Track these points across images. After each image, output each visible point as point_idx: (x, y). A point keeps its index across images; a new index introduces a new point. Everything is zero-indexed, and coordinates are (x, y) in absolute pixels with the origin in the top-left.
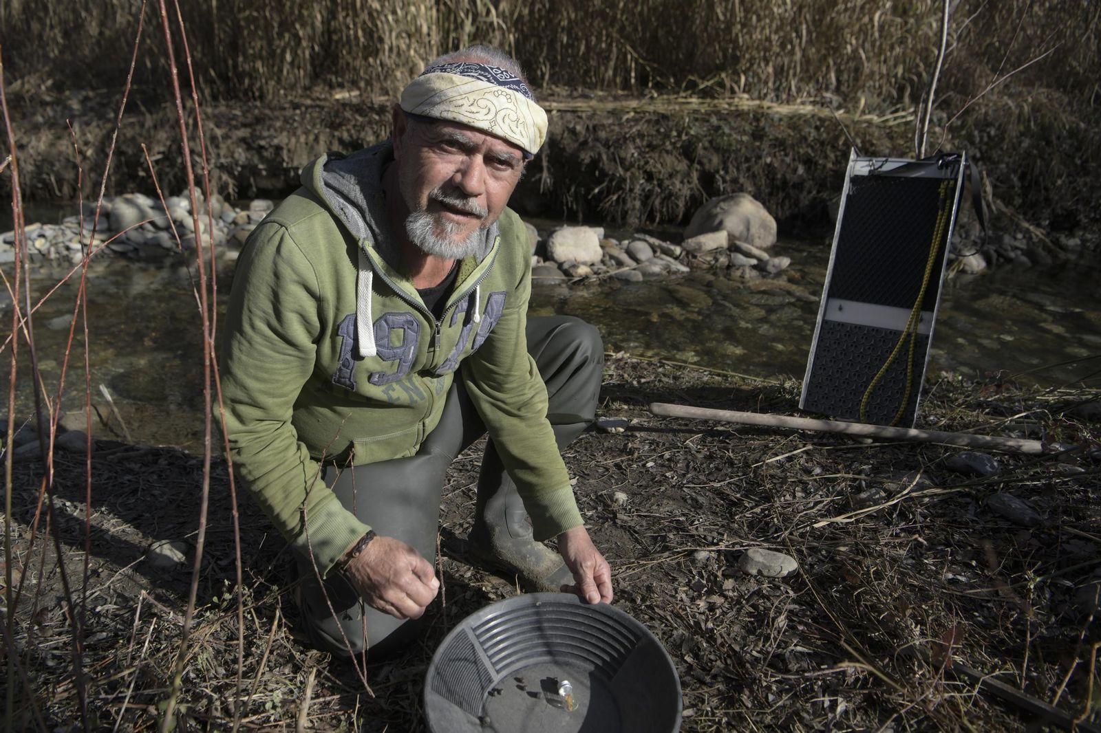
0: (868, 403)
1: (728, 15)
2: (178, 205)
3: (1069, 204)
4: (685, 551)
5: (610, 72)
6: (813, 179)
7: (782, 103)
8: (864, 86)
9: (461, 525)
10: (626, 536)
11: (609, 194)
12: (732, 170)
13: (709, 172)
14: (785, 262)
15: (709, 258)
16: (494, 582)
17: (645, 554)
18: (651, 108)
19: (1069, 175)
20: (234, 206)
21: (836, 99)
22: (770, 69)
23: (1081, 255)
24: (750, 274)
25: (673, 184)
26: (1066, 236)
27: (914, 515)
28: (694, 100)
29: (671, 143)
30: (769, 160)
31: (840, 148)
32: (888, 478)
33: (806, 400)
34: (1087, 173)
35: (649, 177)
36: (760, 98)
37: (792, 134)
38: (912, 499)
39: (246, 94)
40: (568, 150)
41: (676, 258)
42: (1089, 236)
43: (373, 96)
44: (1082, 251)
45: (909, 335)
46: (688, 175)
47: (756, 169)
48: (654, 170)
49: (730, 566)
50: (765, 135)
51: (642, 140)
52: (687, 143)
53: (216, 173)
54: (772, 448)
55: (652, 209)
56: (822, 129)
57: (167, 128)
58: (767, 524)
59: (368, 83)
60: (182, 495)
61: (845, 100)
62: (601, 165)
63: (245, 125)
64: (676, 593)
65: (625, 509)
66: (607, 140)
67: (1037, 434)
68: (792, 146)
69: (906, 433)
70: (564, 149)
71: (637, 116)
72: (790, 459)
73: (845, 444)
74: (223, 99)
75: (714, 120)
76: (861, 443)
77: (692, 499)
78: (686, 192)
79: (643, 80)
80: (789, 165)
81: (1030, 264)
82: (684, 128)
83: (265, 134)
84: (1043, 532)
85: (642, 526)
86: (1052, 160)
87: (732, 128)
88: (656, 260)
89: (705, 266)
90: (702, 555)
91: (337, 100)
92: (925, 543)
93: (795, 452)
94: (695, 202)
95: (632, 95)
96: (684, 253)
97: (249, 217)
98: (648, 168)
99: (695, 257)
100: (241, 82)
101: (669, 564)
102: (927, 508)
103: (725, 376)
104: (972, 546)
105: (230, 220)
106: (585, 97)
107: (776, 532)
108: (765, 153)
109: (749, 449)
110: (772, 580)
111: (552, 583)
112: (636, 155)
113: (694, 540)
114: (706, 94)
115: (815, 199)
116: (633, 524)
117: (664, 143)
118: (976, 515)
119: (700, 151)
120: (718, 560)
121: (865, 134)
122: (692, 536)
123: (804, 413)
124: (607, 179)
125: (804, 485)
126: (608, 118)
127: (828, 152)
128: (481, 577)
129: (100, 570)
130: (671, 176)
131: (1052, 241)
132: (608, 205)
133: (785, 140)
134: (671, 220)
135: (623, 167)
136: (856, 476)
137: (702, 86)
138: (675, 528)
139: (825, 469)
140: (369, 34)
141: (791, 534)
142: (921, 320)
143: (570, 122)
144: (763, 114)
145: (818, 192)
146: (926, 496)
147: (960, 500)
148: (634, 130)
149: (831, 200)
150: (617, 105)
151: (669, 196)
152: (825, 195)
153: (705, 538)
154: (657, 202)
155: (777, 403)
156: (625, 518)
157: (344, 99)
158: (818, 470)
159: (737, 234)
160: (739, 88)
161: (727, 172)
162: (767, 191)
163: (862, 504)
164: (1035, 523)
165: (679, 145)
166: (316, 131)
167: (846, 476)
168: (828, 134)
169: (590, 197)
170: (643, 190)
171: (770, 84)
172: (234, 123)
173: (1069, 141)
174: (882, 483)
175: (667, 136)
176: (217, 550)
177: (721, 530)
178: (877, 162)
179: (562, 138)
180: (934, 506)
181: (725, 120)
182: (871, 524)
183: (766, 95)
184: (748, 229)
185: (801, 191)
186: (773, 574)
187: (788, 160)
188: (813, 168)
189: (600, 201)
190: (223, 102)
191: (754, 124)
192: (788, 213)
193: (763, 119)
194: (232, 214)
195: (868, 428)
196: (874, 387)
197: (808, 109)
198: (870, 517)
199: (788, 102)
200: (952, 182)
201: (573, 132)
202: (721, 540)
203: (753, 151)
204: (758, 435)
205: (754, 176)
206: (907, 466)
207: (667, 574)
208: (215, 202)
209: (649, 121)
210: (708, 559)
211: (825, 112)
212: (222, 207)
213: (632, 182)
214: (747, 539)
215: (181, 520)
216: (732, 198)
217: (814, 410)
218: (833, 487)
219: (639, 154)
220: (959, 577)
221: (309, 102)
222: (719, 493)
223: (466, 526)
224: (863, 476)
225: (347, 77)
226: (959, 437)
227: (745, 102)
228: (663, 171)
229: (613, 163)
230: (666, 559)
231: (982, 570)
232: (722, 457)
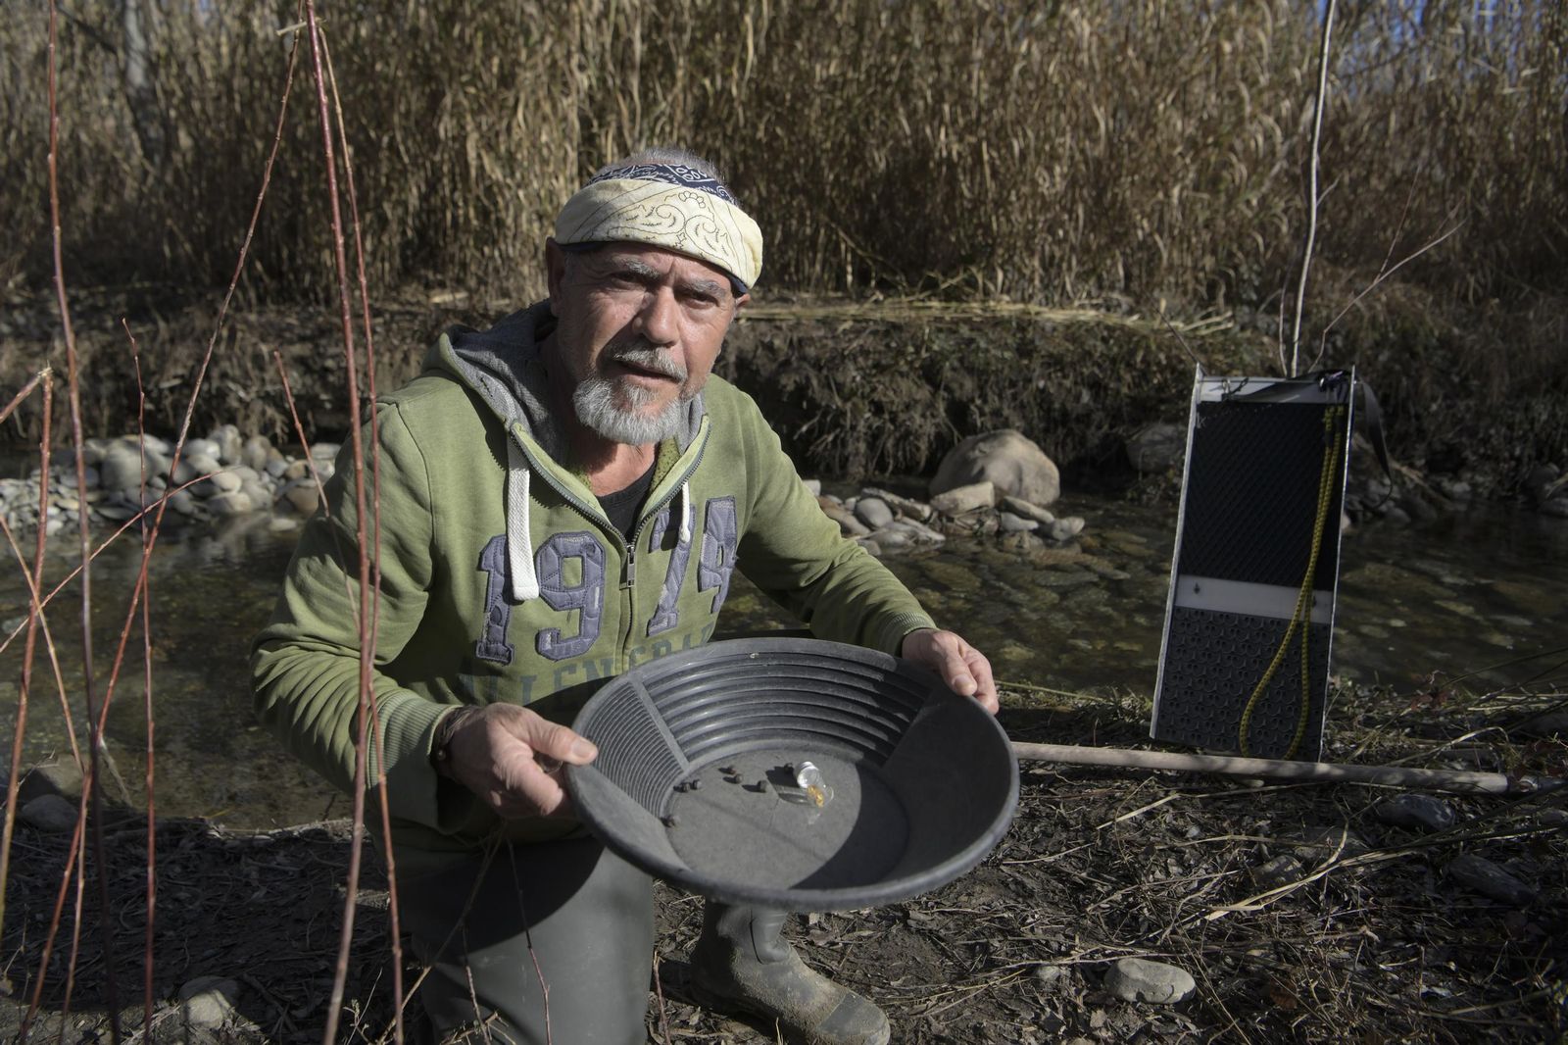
0: (1249, 726)
1: (976, 189)
2: (204, 451)
3: (1450, 435)
4: (1021, 967)
5: (818, 267)
6: (1104, 409)
7: (1054, 306)
8: (1162, 283)
9: (673, 938)
10: (927, 946)
11: (821, 433)
12: (994, 400)
13: (961, 401)
14: (1077, 524)
15: (971, 521)
16: (737, 1031)
17: (962, 975)
18: (878, 315)
19: (1446, 397)
20: (284, 452)
21: (1126, 301)
22: (1036, 263)
23: (1472, 504)
24: (1031, 543)
25: (911, 418)
26: (1450, 480)
27: (1349, 895)
28: (935, 303)
29: (907, 362)
30: (1041, 384)
31: (1139, 366)
32: (1299, 838)
33: (1159, 725)
34: (1469, 395)
35: (878, 409)
36: (1023, 300)
37: (1071, 348)
38: (1341, 870)
39: (305, 294)
40: (762, 372)
41: (925, 522)
42: (1479, 479)
43: (488, 299)
44: (1473, 501)
45: (1299, 625)
46: (931, 405)
47: (1025, 396)
48: (884, 399)
49: (1094, 989)
50: (1036, 349)
51: (866, 358)
52: (928, 362)
53: (258, 406)
54: (1120, 800)
55: (882, 453)
56: (1112, 342)
57: (190, 342)
58: (1135, 918)
59: (481, 282)
60: (224, 899)
61: (1138, 302)
62: (810, 392)
63: (302, 339)
64: (1020, 1036)
65: (919, 903)
66: (818, 359)
67: (1489, 763)
68: (1073, 364)
69: (1313, 770)
70: (757, 372)
71: (858, 326)
72: (1150, 815)
73: (1225, 789)
74: (273, 302)
75: (965, 330)
76: (1248, 787)
77: (1017, 882)
78: (929, 429)
79: (862, 277)
80: (1069, 391)
81: (1407, 519)
82: (923, 342)
83: (332, 350)
84: (1540, 913)
85: (948, 929)
86: (1421, 377)
87: (990, 342)
88: (897, 525)
89: (966, 532)
90: (1049, 973)
91: (437, 305)
92: (1376, 937)
93: (1156, 804)
94: (942, 444)
95: (850, 298)
96: (935, 515)
97: (307, 468)
98: (876, 397)
99: (951, 520)
100: (299, 280)
101: (1000, 990)
102: (1364, 883)
103: (1024, 691)
104: (1444, 939)
105: (279, 473)
106: (785, 300)
107: (1150, 930)
108: (1037, 373)
109: (1087, 802)
110: (1160, 1007)
111: (831, 1030)
112: (858, 379)
113: (1032, 949)
114: (950, 296)
115: (1107, 436)
116: (933, 926)
117: (897, 363)
118: (1437, 889)
119: (948, 374)
120: (1073, 978)
121: (1170, 348)
122: (1027, 942)
123: (1158, 745)
124: (819, 413)
125: (1179, 853)
126: (819, 329)
127: (1122, 372)
128: (716, 1024)
129: (100, 1031)
130: (908, 407)
131: (1431, 487)
132: (820, 448)
133: (1062, 355)
134: (909, 469)
135: (841, 397)
136: (1253, 838)
137: (944, 286)
138: (999, 930)
139: (1204, 828)
140: (484, 214)
141: (1174, 932)
142: (1315, 604)
143: (765, 335)
144: (1030, 323)
145: (1111, 427)
146: (1363, 864)
147: (1409, 868)
148: (855, 344)
149: (1130, 437)
150: (831, 310)
151: (906, 436)
152: (1120, 430)
153: (1047, 944)
154: (890, 444)
155: (1113, 731)
156: (922, 917)
157: (445, 303)
158: (1194, 831)
159: (1005, 487)
160: (996, 285)
161: (985, 401)
162: (1042, 425)
163: (1270, 882)
164: (1526, 899)
165: (917, 365)
166: (405, 347)
167: (1237, 838)
168: (1121, 347)
169: (795, 437)
170: (870, 427)
171: (1037, 282)
172: (288, 335)
173: (1441, 352)
174: (1291, 847)
175: (900, 352)
176: (289, 992)
177: (1068, 931)
178: (1232, 383)
179: (754, 357)
180: (1373, 879)
181: (979, 330)
182: (1288, 912)
183: (1031, 297)
184: (1021, 480)
185: (1088, 426)
186: (1160, 998)
187: (1068, 383)
188: (1102, 393)
189: (811, 444)
190: (272, 307)
191: (1019, 335)
192: (1071, 456)
193: (1030, 329)
194: (282, 465)
195: (1257, 765)
196: (1256, 702)
197: (1090, 315)
198: (1285, 900)
199: (1062, 307)
200: (1340, 409)
201: (769, 348)
202: (1072, 947)
203: (1020, 371)
204: (1096, 780)
205: (1022, 406)
206: (1321, 819)
207: (1001, 1006)
208: (258, 446)
209: (875, 333)
210: (1059, 979)
211: (1114, 319)
212: (268, 453)
213: (854, 417)
214: (1111, 943)
215: (227, 941)
216: (995, 437)
217: (1170, 739)
218: (1221, 856)
219: (863, 378)
220: (1438, 991)
221: (395, 307)
222: (1054, 871)
223: (680, 938)
224: (1261, 838)
225: (451, 274)
226: (1388, 773)
227: (1006, 307)
228: (897, 400)
229: (826, 391)
230: (996, 980)
231: (1468, 977)
232: (1048, 816)
